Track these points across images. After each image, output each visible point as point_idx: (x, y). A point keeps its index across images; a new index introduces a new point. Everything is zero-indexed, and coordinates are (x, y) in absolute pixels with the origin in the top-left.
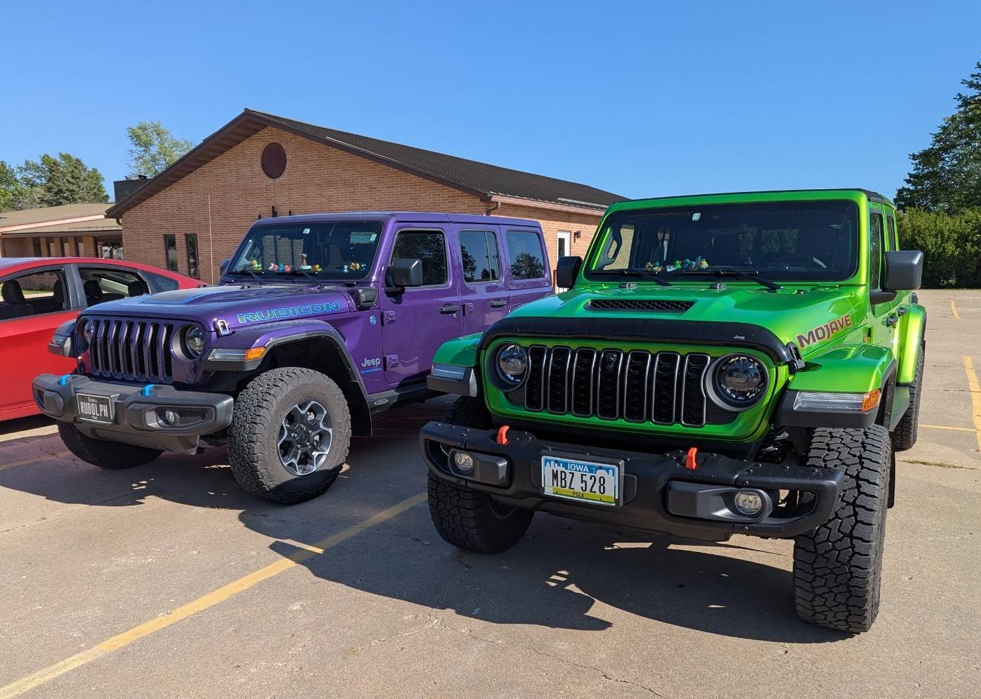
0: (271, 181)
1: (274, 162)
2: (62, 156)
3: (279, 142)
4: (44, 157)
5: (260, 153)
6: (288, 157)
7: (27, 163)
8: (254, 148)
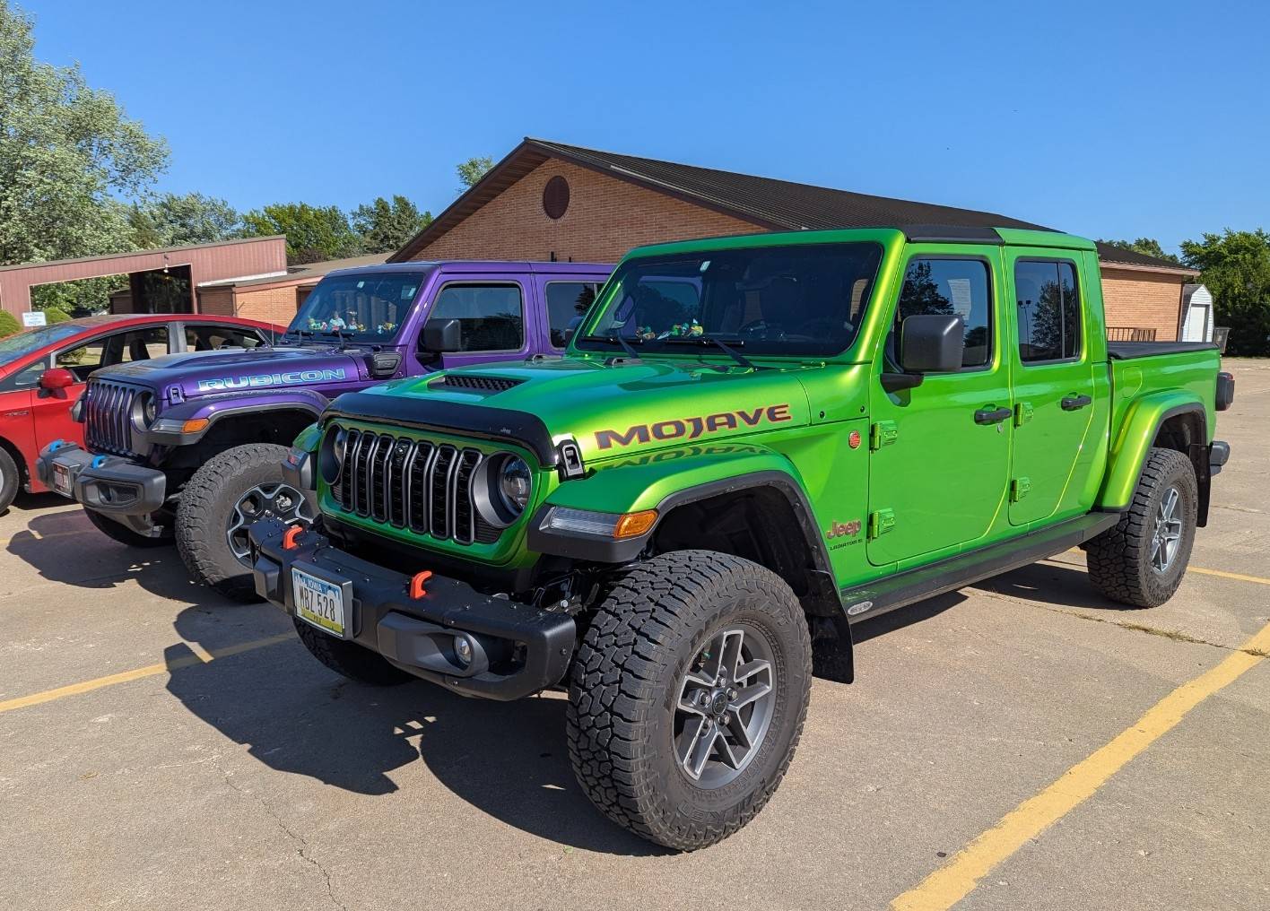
0: (552, 222)
1: (556, 200)
2: (396, 198)
3: (563, 175)
4: (378, 201)
5: (542, 188)
6: (572, 192)
7: (361, 207)
8: (535, 184)
